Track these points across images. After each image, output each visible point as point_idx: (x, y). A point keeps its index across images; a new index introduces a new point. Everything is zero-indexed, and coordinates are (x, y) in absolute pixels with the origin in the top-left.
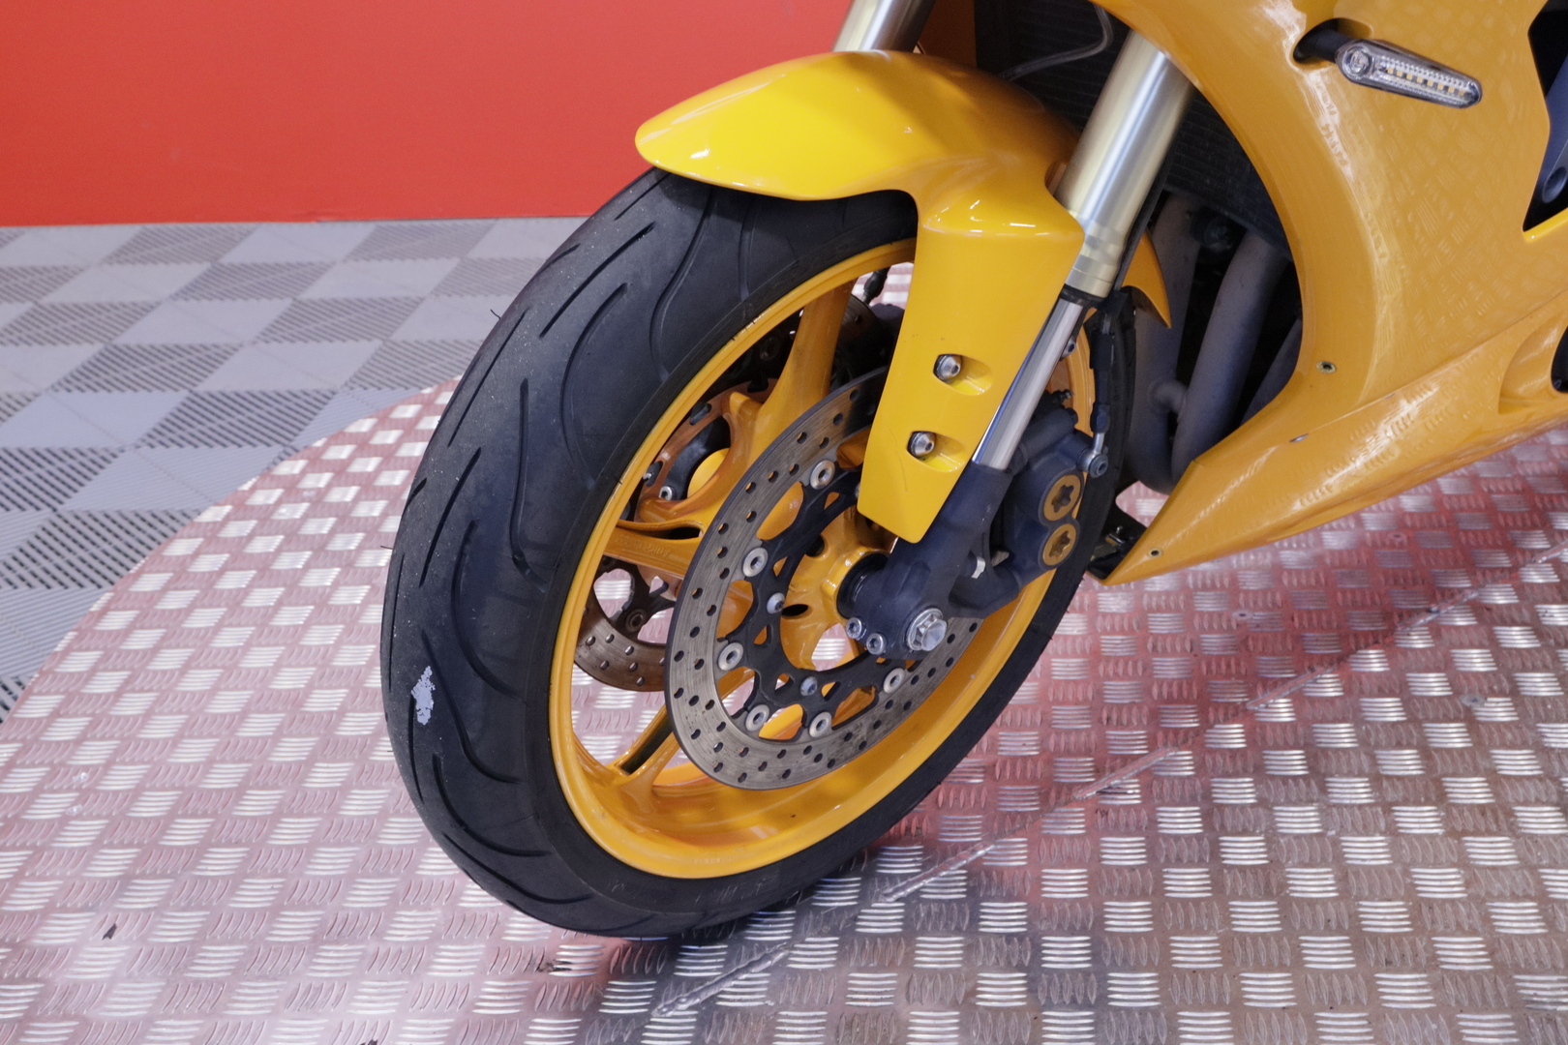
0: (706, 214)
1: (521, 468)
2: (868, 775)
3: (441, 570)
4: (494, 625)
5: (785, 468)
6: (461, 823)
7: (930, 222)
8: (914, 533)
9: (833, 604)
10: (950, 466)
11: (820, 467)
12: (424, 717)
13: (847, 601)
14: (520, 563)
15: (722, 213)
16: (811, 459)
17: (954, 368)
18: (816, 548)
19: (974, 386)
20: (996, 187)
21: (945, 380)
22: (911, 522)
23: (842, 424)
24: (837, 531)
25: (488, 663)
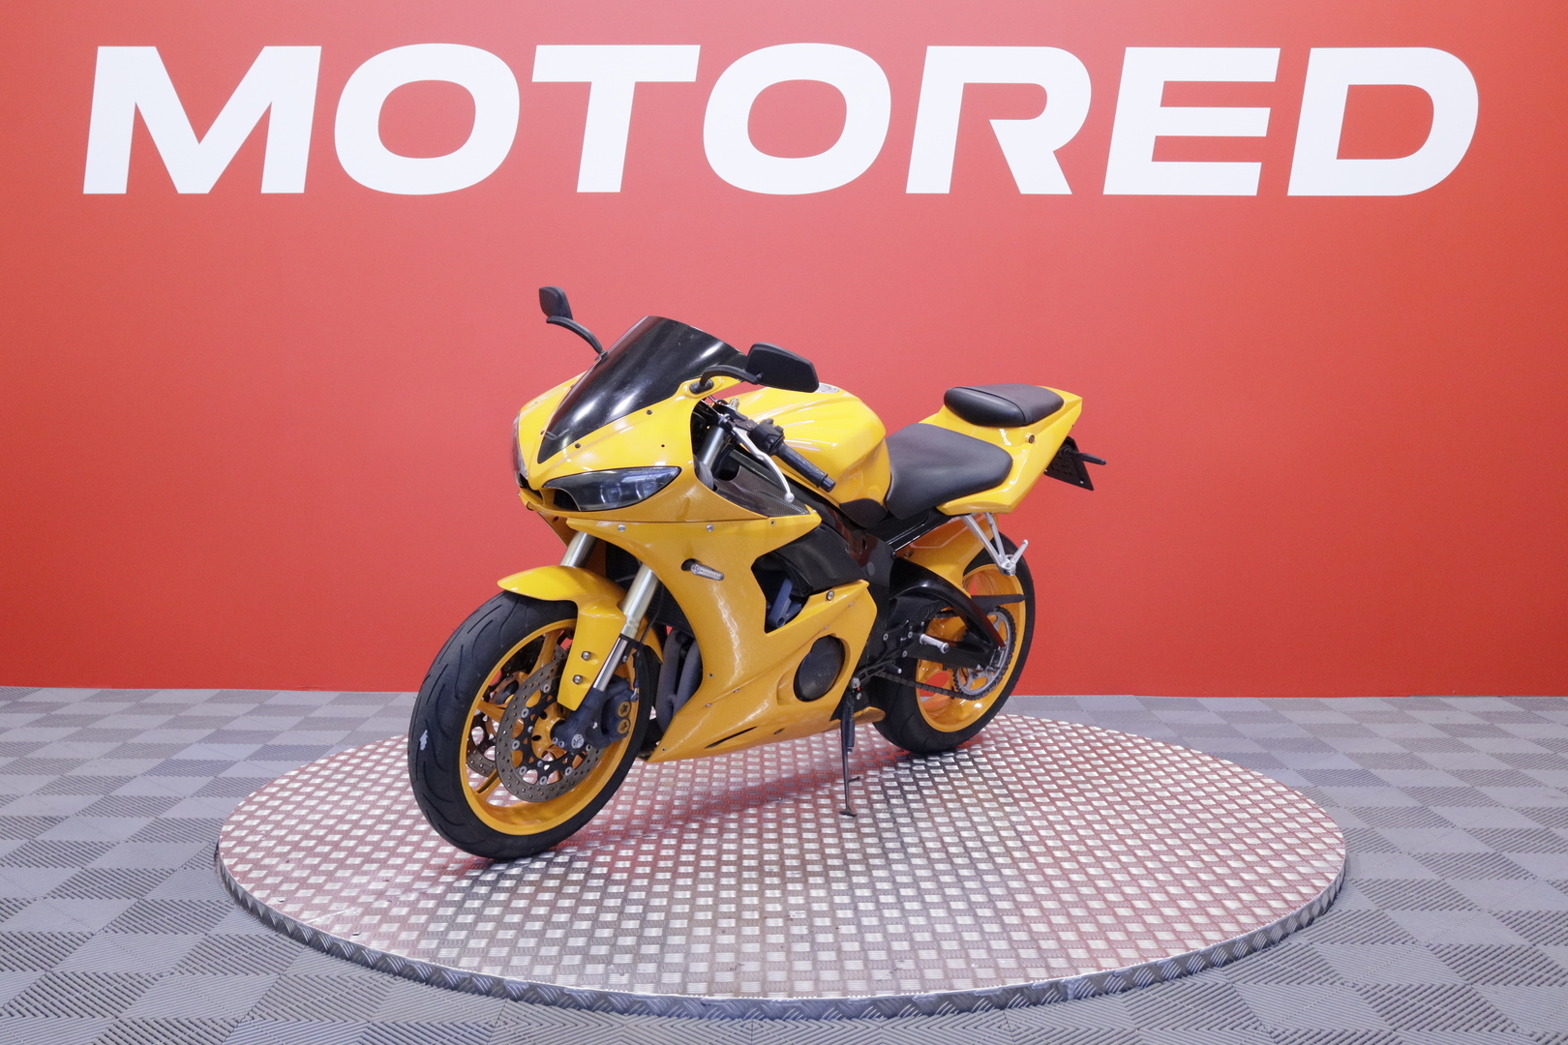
0: (517, 603)
1: (460, 667)
2: (560, 812)
3: (433, 699)
4: (447, 716)
5: (536, 683)
6: (430, 789)
7: (581, 612)
8: (574, 708)
9: (549, 735)
10: (586, 686)
11: (546, 685)
12: (422, 748)
13: (553, 734)
14: (457, 697)
15: (521, 603)
16: (544, 682)
17: (589, 656)
18: (544, 716)
19: (594, 662)
20: (602, 604)
21: (586, 660)
22: (573, 704)
23: (554, 673)
24: (551, 711)
25: (445, 729)
